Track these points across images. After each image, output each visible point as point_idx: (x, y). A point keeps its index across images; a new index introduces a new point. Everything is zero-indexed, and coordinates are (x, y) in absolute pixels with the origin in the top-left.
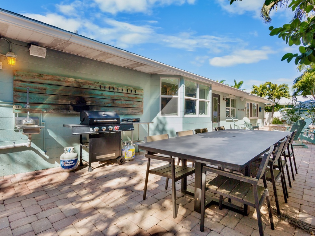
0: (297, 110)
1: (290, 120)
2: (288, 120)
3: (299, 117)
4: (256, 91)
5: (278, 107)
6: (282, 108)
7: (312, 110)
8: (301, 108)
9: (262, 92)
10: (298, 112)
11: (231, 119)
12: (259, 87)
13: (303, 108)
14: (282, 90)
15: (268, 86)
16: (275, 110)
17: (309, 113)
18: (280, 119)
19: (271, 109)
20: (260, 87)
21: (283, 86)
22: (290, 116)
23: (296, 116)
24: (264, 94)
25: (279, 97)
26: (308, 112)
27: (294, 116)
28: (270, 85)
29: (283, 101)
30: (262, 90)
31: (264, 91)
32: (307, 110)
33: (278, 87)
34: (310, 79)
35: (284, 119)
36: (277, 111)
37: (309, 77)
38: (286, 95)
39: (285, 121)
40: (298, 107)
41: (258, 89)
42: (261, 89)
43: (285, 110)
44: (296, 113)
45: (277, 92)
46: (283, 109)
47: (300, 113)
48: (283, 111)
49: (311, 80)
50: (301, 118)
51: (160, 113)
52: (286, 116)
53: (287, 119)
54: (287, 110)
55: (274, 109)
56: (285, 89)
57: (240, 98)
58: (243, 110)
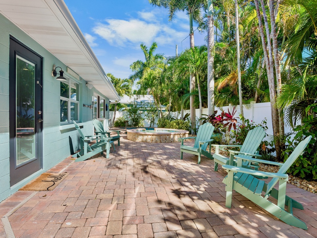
1: (132, 121)
2: (130, 121)
5: (119, 105)
6: (123, 107)
16: (116, 109)
17: (149, 113)
19: (113, 108)
21: (125, 81)
22: (133, 116)
23: (138, 116)
27: (136, 116)
29: (125, 99)
33: (121, 81)
35: (126, 120)
36: (118, 110)
43: (126, 109)
44: (138, 112)
48: (124, 110)
52: (128, 116)
53: (129, 119)
55: (116, 107)
57: (87, 83)
58: (90, 106)
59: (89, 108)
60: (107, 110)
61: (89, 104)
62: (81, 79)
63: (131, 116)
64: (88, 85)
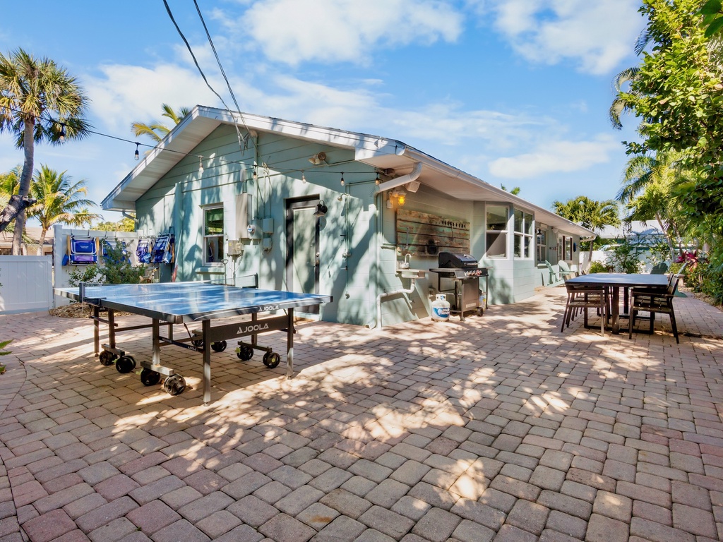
0: (632, 249)
1: (622, 267)
2: (617, 267)
3: (636, 260)
4: (561, 213)
5: (599, 242)
6: (607, 244)
7: (657, 247)
8: (639, 244)
9: (573, 216)
10: (634, 251)
11: (545, 265)
12: (565, 205)
13: (642, 244)
14: (607, 211)
15: (582, 203)
16: (594, 247)
17: (654, 254)
18: (603, 264)
19: (588, 247)
20: (568, 205)
21: (608, 204)
22: (622, 258)
23: (632, 258)
24: (577, 219)
25: (600, 225)
26: (651, 251)
27: (629, 258)
28: (585, 201)
29: (609, 232)
30: (573, 211)
31: (576, 212)
32: (648, 249)
33: (599, 205)
34: (654, 193)
35: (610, 264)
36: (597, 249)
37: (653, 191)
38: (614, 222)
39: (612, 268)
40: (635, 243)
41: (565, 208)
42: (569, 209)
43: (612, 248)
44: (632, 252)
45: (598, 215)
46: (607, 246)
47: (637, 254)
48: (608, 249)
49: (656, 195)
50: (639, 262)
51: (485, 254)
52: (614, 258)
53: (616, 263)
54: (616, 248)
55: (593, 245)
56: (611, 210)
57: (552, 228)
58: (555, 248)
59: (554, 251)
60: (575, 250)
61: (554, 247)
62: (548, 226)
63: (619, 258)
64: (553, 230)
